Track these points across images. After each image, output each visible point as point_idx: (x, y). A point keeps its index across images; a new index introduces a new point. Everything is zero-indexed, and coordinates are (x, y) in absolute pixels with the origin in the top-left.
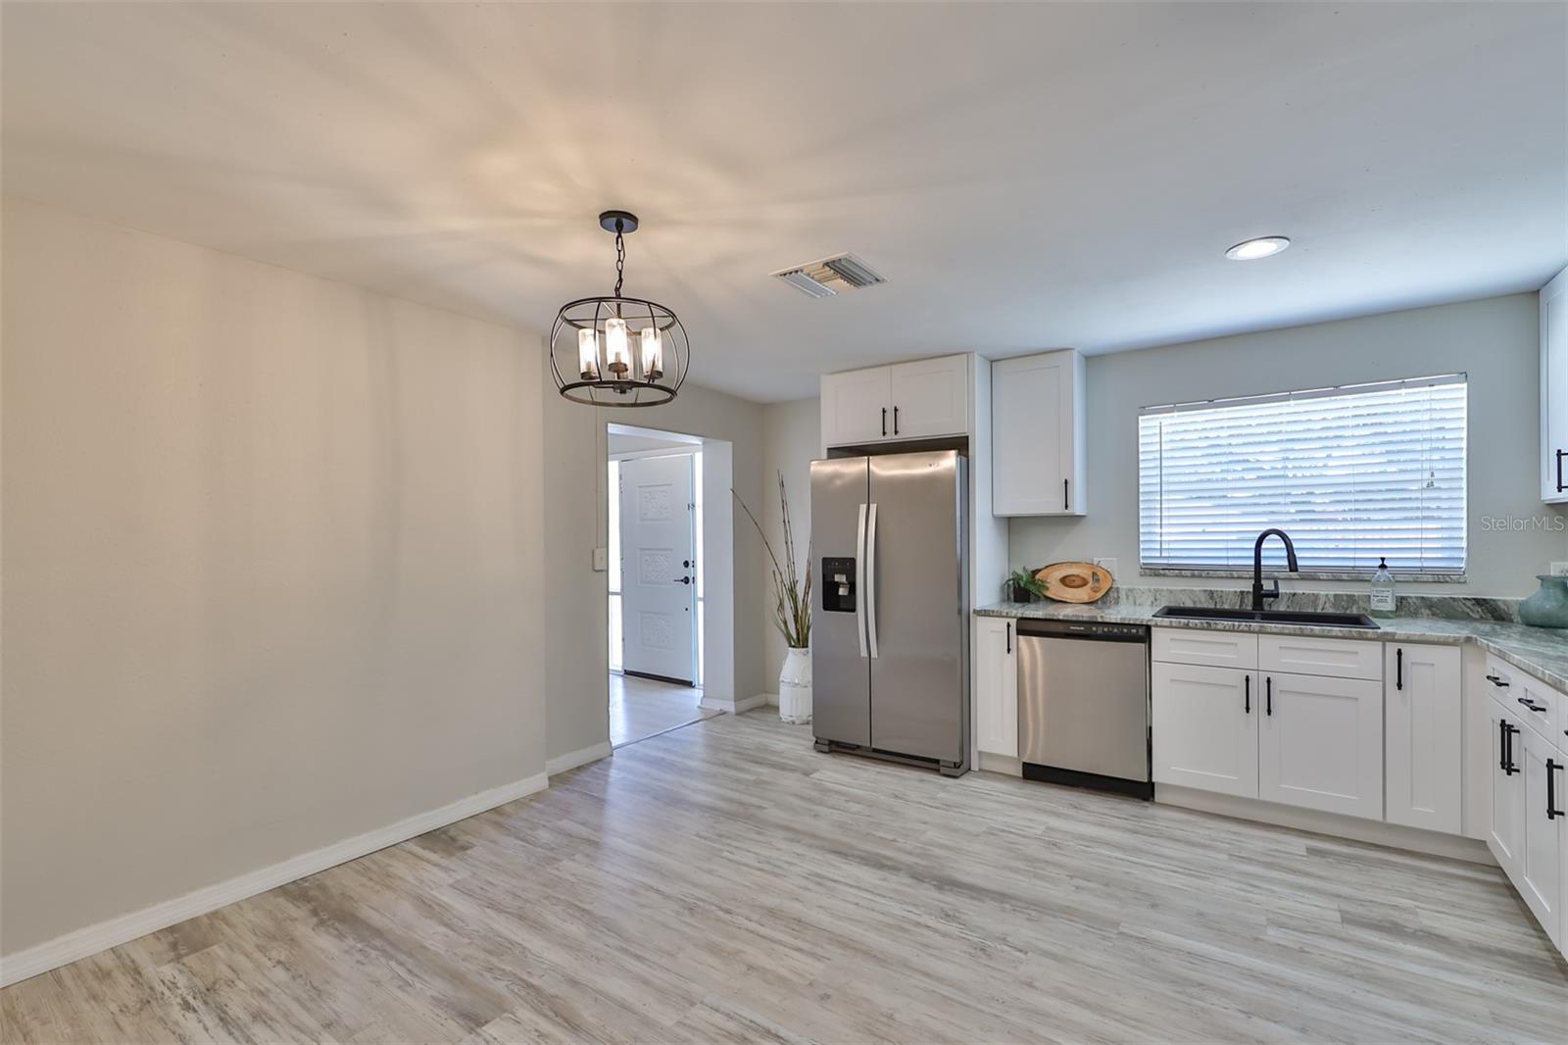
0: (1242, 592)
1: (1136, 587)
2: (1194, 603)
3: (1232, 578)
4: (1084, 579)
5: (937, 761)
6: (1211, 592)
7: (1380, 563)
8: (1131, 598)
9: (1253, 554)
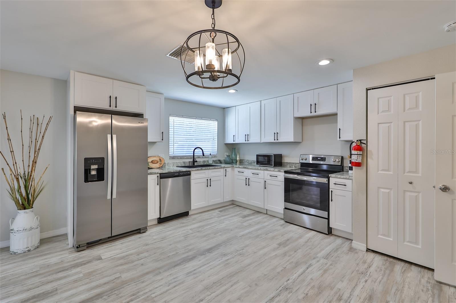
0: (189, 162)
1: (169, 162)
2: (181, 165)
3: (187, 158)
4: (157, 161)
5: (140, 229)
6: (184, 162)
7: (210, 154)
8: (168, 165)
9: (193, 152)
